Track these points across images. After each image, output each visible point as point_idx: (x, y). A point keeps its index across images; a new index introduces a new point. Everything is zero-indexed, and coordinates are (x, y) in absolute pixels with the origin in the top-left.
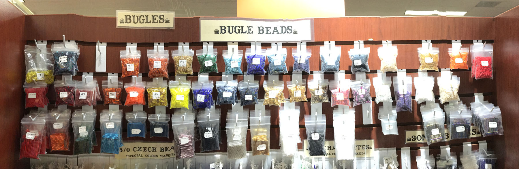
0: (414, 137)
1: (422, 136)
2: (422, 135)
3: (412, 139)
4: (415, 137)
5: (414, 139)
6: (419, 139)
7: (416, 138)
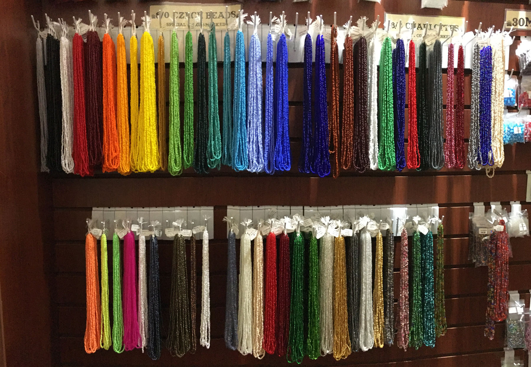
0: (515, 20)
1: (525, 20)
2: (526, 18)
3: (513, 22)
4: (517, 20)
5: (515, 24)
6: (521, 24)
7: (518, 22)
